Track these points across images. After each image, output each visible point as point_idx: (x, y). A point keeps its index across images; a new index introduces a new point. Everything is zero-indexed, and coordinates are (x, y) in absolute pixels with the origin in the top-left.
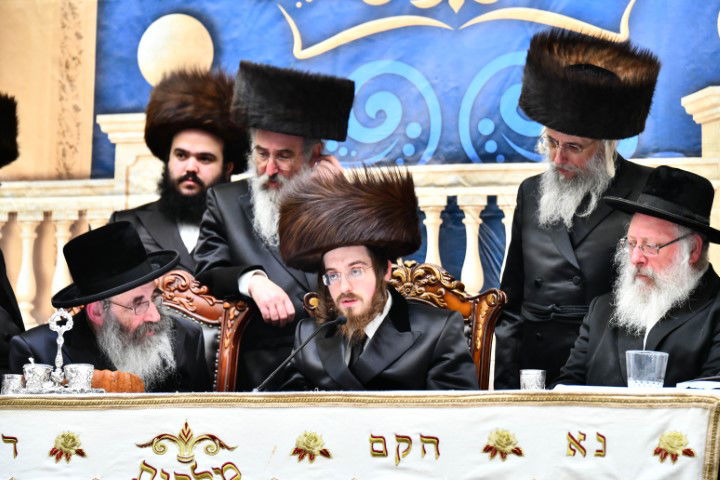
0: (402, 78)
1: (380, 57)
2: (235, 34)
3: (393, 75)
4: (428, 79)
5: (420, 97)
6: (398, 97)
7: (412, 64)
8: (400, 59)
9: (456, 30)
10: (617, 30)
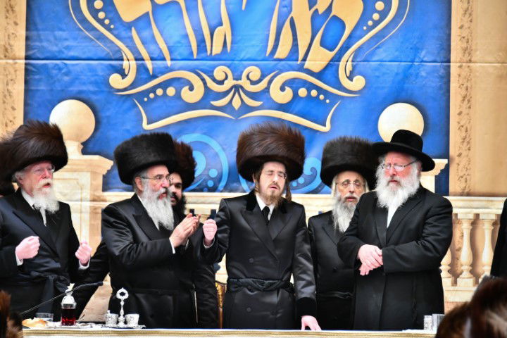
0: (206, 144)
1: (193, 132)
2: (108, 114)
3: (201, 142)
4: (221, 145)
5: (216, 155)
6: (204, 154)
7: (211, 137)
8: (205, 134)
9: (237, 119)
10: (324, 125)
